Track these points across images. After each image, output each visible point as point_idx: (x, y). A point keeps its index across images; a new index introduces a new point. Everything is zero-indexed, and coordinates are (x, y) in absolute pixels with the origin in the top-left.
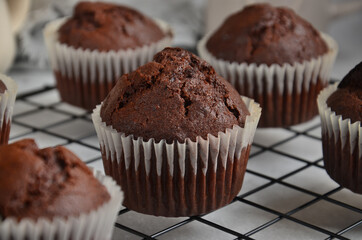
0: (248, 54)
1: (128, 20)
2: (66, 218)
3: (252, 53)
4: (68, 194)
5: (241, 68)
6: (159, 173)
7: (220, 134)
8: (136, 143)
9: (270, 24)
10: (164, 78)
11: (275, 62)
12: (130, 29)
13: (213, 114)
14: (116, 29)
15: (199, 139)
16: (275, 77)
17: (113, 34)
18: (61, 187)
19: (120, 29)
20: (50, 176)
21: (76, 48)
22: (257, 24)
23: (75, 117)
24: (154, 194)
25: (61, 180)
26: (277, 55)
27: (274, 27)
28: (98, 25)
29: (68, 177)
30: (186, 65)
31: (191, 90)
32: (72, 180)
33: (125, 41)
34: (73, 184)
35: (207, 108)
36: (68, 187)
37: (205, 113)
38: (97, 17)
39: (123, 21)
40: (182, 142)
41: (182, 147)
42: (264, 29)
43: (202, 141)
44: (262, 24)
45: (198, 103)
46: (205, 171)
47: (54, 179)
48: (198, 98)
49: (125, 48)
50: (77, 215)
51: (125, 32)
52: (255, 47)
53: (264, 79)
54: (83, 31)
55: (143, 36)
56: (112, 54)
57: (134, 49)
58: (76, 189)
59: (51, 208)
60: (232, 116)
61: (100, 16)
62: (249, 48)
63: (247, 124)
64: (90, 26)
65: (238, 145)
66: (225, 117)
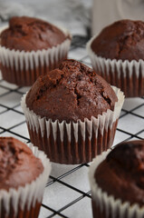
0: (117, 54)
1: (43, 30)
2: (17, 188)
3: (119, 53)
4: (17, 171)
5: (113, 62)
6: (62, 140)
7: (99, 116)
8: (48, 123)
9: (131, 33)
10: (64, 82)
11: (134, 59)
12: (44, 36)
13: (95, 103)
14: (35, 37)
15: (86, 119)
16: (134, 68)
17: (33, 40)
18: (13, 167)
19: (38, 36)
20: (6, 160)
21: (11, 49)
22: (122, 34)
23: (12, 91)
24: (59, 152)
25: (12, 162)
26: (135, 54)
27: (133, 36)
28: (24, 34)
29: (17, 159)
30: (77, 72)
31: (81, 88)
32: (20, 162)
33: (41, 44)
34: (21, 164)
35: (91, 100)
36: (18, 167)
37: (90, 103)
38: (23, 29)
39: (39, 31)
40: (76, 122)
41: (76, 125)
42: (127, 37)
43: (88, 121)
44: (125, 34)
45: (85, 97)
46: (90, 138)
47: (9, 162)
48: (85, 93)
49: (41, 49)
50: (23, 185)
51: (40, 38)
52: (121, 49)
53: (127, 69)
54: (15, 38)
55: (52, 40)
56: (33, 52)
57: (46, 49)
58: (22, 167)
59: (7, 182)
60: (107, 104)
61: (25, 28)
62: (118, 50)
63: (115, 108)
64: (19, 35)
65: (110, 121)
66: (102, 104)
